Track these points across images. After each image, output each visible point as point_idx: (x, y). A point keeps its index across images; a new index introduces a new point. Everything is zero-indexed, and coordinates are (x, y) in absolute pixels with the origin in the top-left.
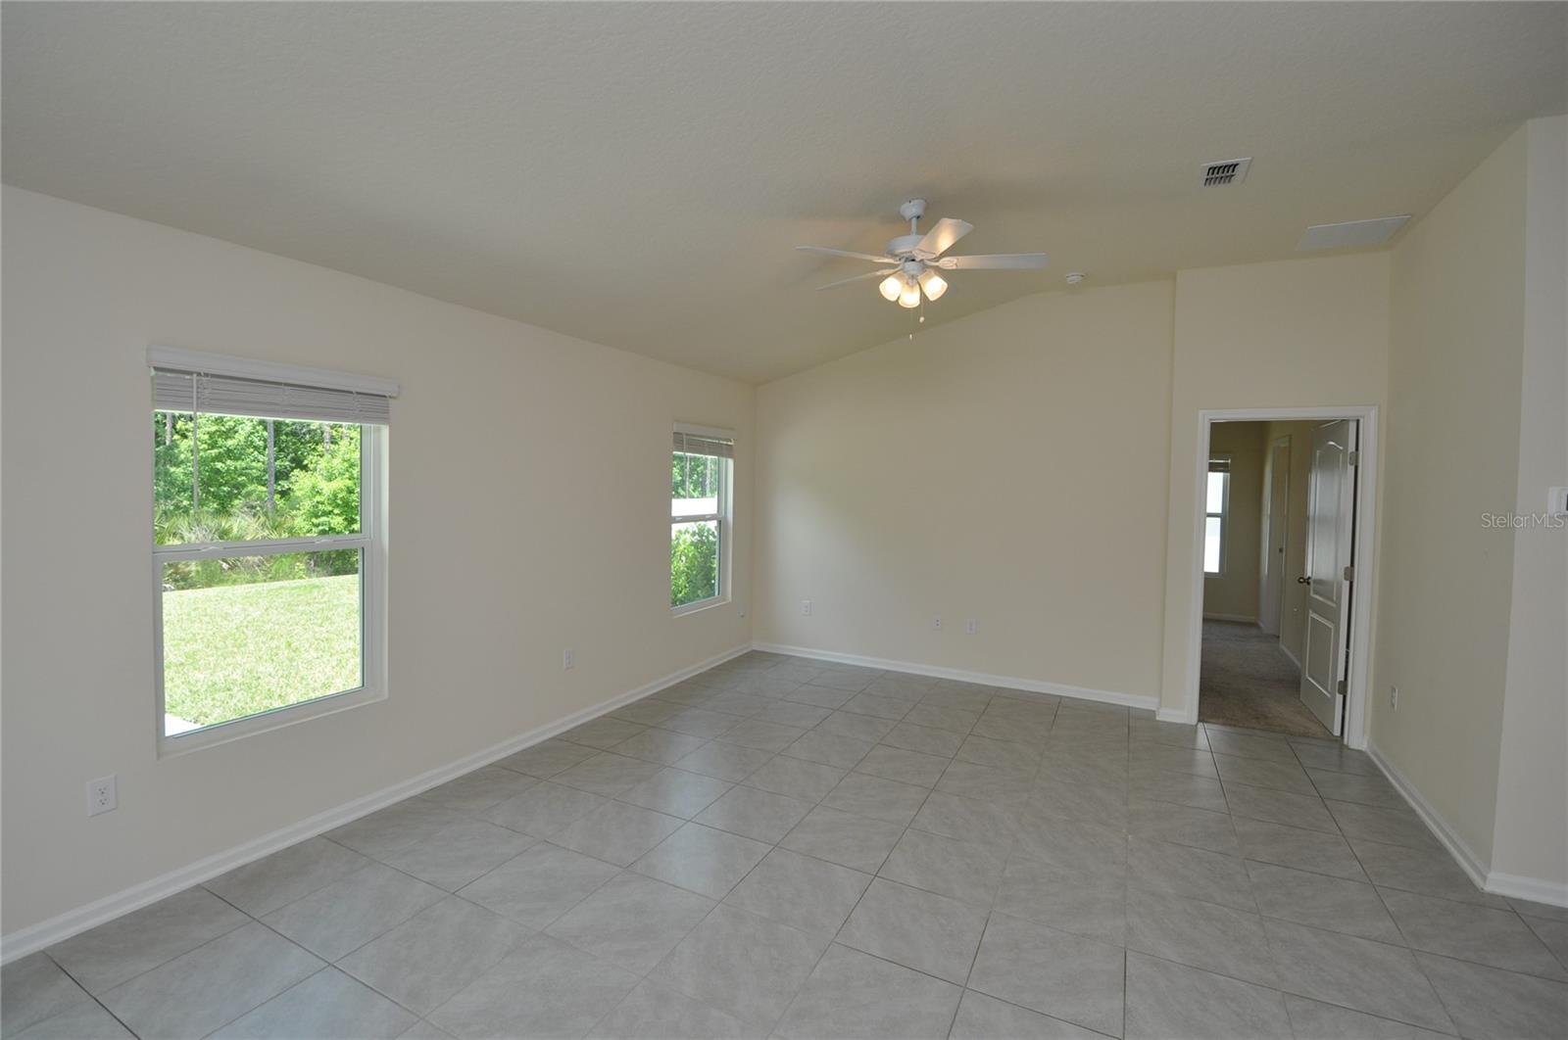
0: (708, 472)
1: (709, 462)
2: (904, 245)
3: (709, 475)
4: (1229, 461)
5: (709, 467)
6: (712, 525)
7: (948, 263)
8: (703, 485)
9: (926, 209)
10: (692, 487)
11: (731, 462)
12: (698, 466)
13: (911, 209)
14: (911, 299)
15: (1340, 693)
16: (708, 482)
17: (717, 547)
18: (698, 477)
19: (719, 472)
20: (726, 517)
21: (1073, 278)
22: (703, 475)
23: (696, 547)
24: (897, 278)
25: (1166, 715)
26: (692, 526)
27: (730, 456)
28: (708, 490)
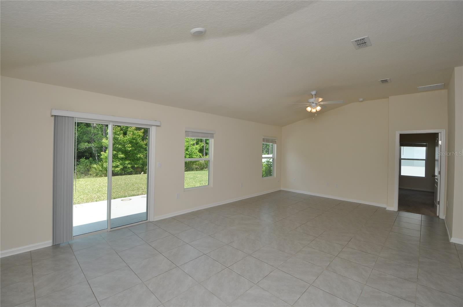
0: (270, 148)
1: (270, 145)
2: (312, 100)
3: (270, 149)
4: (427, 144)
5: (270, 147)
6: (271, 160)
7: (322, 103)
8: (268, 152)
9: (316, 93)
10: (265, 152)
11: (276, 145)
12: (267, 146)
13: (314, 93)
14: (314, 111)
15: (438, 204)
16: (270, 151)
17: (272, 165)
18: (267, 149)
19: (273, 148)
20: (274, 158)
21: (361, 100)
22: (269, 149)
23: (267, 165)
24: (310, 107)
25: (389, 208)
26: (266, 159)
27: (276, 143)
28: (270, 152)
